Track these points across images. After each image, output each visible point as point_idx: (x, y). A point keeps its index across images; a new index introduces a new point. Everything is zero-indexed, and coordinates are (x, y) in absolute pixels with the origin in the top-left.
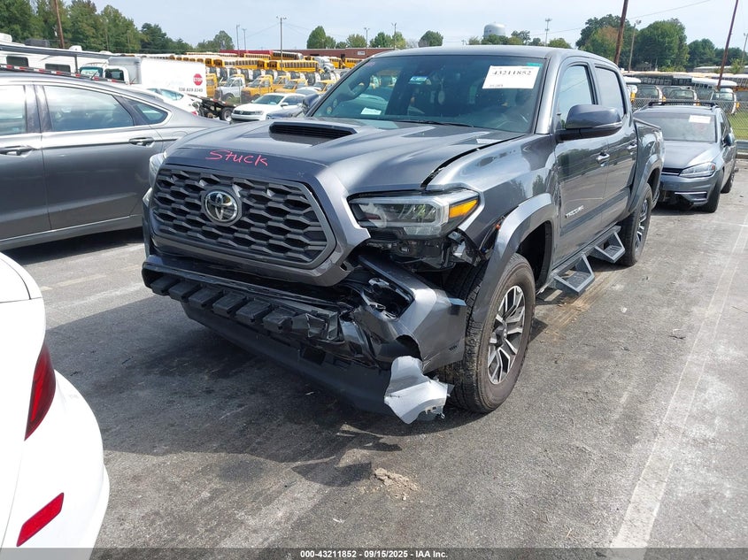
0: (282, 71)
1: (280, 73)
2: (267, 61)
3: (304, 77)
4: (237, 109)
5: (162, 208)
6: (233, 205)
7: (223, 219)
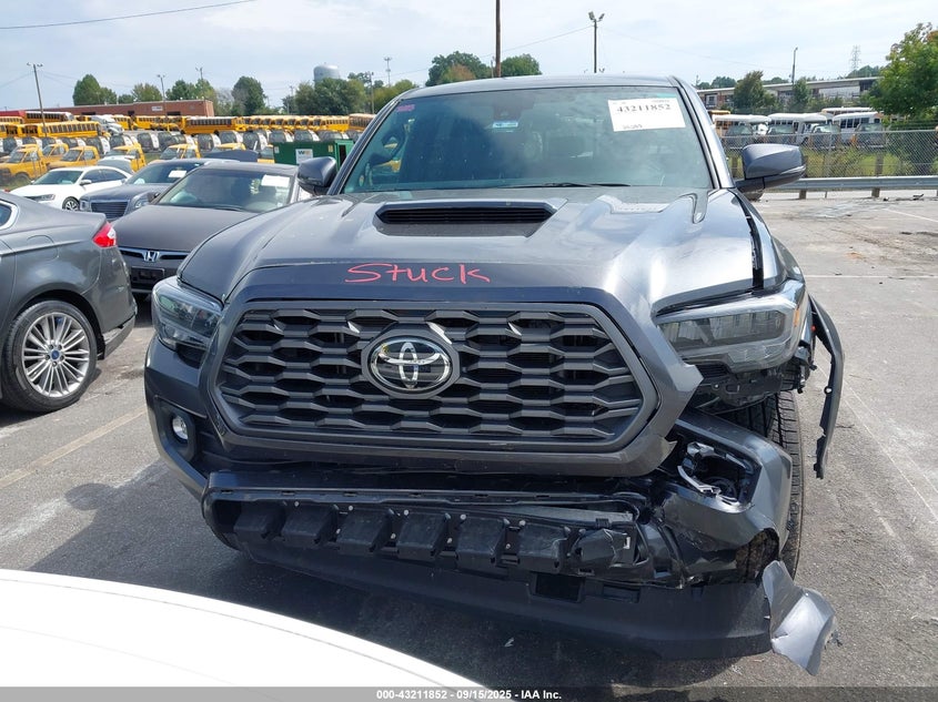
0: (48, 138)
1: (47, 141)
2: (20, 126)
3: (84, 144)
5: (251, 382)
6: (440, 359)
7: (416, 387)
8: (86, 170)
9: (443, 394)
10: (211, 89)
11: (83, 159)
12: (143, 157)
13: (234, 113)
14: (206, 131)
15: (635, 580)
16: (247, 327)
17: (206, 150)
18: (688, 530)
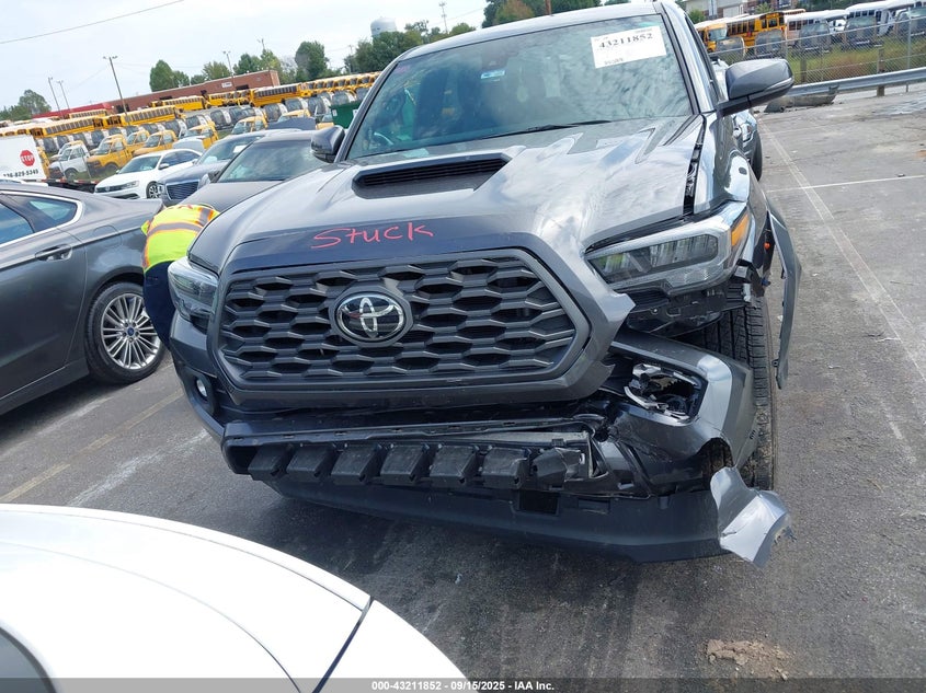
0: (131, 127)
1: (130, 129)
2: (105, 118)
3: (163, 128)
4: (100, 185)
5: (244, 344)
6: (394, 310)
7: (378, 336)
8: (163, 154)
9: (403, 340)
10: (274, 58)
11: (162, 143)
12: (216, 134)
13: (299, 79)
14: (274, 101)
15: (602, 492)
16: (233, 295)
17: (272, 122)
18: (642, 444)
